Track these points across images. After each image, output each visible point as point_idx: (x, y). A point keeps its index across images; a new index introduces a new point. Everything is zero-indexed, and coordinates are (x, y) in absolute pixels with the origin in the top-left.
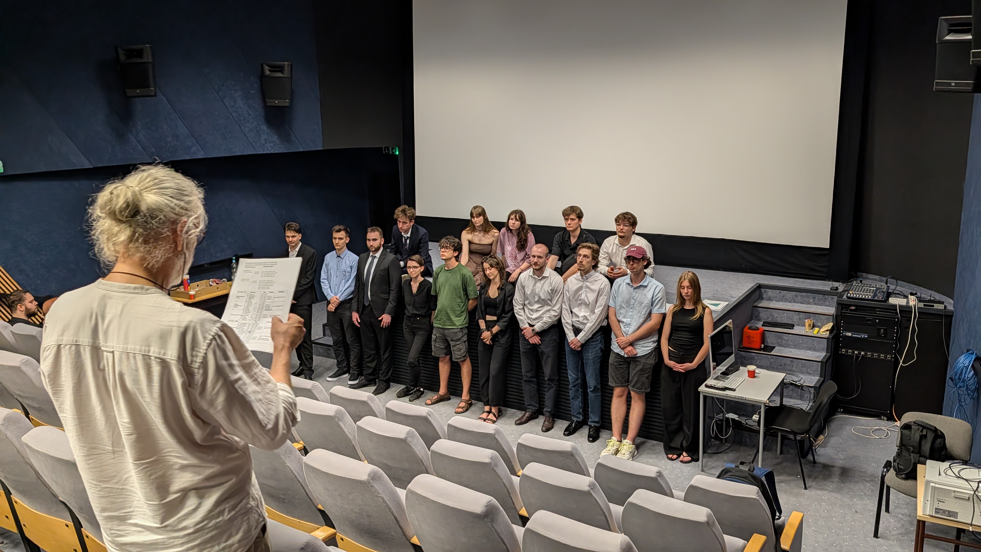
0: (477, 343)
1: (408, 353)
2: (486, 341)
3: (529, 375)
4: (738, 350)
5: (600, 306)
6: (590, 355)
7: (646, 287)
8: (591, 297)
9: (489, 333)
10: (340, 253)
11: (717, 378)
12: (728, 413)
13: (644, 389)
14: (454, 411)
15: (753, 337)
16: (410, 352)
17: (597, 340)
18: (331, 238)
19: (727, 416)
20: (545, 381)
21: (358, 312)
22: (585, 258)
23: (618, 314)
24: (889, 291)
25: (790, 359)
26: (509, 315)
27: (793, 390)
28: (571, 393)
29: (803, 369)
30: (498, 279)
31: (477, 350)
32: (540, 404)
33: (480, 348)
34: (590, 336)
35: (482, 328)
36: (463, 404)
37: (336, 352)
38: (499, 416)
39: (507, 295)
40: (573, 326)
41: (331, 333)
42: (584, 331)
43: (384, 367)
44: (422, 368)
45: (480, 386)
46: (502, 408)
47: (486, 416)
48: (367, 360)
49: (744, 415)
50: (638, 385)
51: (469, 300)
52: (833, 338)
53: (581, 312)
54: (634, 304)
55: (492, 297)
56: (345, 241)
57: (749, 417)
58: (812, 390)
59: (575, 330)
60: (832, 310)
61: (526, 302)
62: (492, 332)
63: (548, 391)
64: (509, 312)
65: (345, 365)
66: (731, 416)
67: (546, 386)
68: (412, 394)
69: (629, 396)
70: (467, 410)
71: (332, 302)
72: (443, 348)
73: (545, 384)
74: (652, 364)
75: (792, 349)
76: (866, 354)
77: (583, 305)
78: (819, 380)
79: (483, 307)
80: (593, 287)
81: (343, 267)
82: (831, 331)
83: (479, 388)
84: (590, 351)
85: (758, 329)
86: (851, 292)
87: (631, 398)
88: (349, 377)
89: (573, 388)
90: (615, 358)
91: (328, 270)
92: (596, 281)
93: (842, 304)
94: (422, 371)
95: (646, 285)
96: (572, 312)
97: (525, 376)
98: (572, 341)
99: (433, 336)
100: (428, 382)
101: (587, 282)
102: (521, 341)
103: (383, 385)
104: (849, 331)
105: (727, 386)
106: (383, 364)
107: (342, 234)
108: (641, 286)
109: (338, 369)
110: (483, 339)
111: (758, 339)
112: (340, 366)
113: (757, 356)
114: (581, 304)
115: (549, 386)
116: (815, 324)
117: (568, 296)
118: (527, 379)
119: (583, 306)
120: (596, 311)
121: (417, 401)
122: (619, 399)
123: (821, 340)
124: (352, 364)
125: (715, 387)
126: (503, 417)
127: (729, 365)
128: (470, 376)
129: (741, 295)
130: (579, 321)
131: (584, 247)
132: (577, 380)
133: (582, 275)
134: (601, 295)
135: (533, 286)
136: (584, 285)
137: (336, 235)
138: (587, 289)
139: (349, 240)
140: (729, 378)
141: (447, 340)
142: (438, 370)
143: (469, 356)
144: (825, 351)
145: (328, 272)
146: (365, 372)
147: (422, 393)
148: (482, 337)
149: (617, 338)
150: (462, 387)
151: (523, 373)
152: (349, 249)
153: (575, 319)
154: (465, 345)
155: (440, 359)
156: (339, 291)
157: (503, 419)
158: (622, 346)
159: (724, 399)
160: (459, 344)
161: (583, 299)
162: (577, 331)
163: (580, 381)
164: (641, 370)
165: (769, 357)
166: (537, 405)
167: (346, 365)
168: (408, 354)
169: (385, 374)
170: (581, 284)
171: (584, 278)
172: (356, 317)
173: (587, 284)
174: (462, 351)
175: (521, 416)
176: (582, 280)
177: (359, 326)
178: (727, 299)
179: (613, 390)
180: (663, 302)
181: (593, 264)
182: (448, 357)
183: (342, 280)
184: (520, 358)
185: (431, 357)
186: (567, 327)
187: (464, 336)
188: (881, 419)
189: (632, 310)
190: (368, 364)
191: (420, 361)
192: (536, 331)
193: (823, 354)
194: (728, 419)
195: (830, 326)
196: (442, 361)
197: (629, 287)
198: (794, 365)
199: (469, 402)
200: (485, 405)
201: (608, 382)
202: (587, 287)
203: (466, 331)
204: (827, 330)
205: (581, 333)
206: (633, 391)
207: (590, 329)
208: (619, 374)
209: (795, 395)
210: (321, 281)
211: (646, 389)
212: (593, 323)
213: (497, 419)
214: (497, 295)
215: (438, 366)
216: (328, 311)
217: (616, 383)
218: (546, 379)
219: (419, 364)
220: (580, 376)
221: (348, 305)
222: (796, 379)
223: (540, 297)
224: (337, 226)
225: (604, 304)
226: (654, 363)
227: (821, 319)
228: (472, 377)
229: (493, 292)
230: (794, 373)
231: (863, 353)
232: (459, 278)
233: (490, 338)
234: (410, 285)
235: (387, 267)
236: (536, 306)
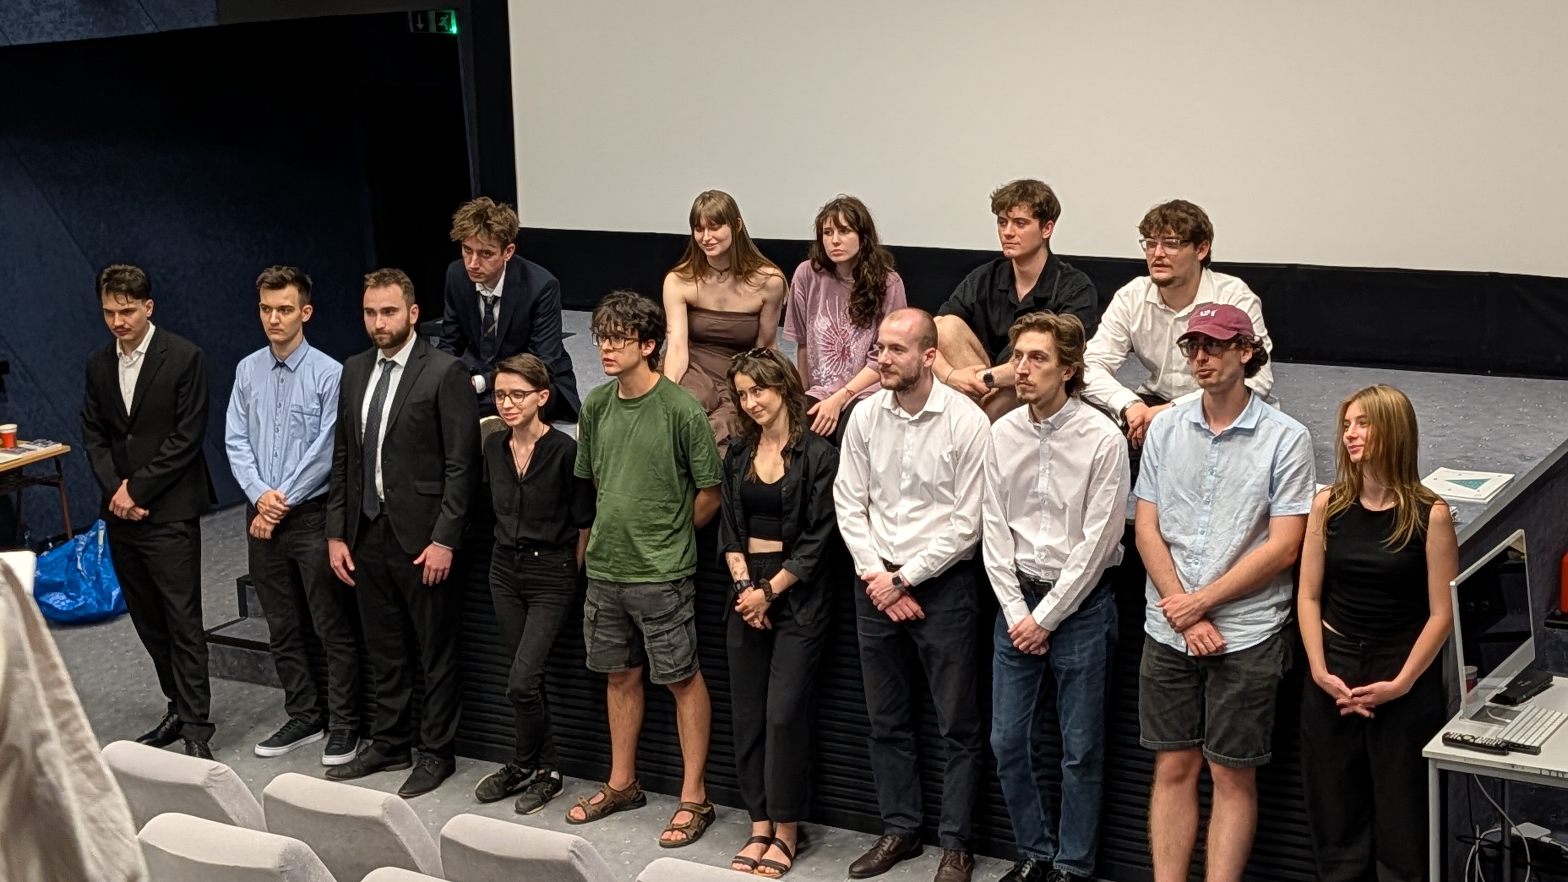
0: (725, 625)
1: (507, 661)
2: (752, 619)
3: (891, 720)
4: (1547, 625)
7: (1250, 432)
9: (760, 593)
10: (284, 354)
11: (1480, 716)
12: (1517, 823)
13: (1250, 754)
14: (657, 840)
16: (513, 658)
17: (1098, 614)
18: (254, 307)
19: (1514, 831)
20: (940, 736)
21: (345, 538)
22: (1035, 363)
23: (1165, 521)
26: (822, 535)
30: (782, 423)
31: (724, 647)
32: (926, 811)
33: (734, 641)
34: (1075, 609)
35: (736, 578)
36: (684, 818)
37: (281, 664)
38: (798, 851)
40: (1020, 576)
41: (264, 605)
42: (1058, 590)
43: (434, 709)
44: (552, 708)
45: (737, 760)
46: (809, 827)
47: (758, 852)
48: (382, 687)
49: (1566, 829)
50: (1234, 742)
51: (697, 491)
53: (1043, 534)
54: (1214, 490)
55: (765, 479)
56: (300, 317)
59: (1027, 588)
61: (875, 495)
62: (769, 592)
63: (950, 768)
64: (819, 524)
65: (310, 705)
66: (1528, 831)
67: (943, 753)
68: (524, 789)
69: (1205, 777)
70: (697, 836)
71: (262, 508)
72: (618, 646)
73: (942, 748)
74: (1274, 676)
77: (1043, 511)
79: (739, 513)
80: (1071, 455)
81: (296, 398)
83: (734, 766)
84: (1076, 650)
87: (1210, 783)
88: (326, 742)
90: (1159, 659)
91: (247, 410)
94: (554, 718)
95: (1252, 426)
96: (1012, 533)
97: (877, 722)
98: (1017, 624)
99: (587, 608)
100: (573, 751)
101: (1053, 438)
102: (860, 617)
103: (432, 766)
105: (1514, 740)
106: (432, 699)
107: (289, 295)
108: (1235, 430)
109: (289, 718)
110: (741, 614)
112: (294, 709)
114: (1036, 508)
115: (954, 755)
118: (885, 733)
121: (540, 813)
122: (1173, 789)
124: (333, 702)
125: (1473, 744)
126: (812, 854)
127: (1516, 673)
128: (707, 731)
129: (1551, 450)
131: (1031, 327)
132: (1020, 744)
133: (1034, 421)
134: (1100, 480)
135: (895, 444)
137: (270, 298)
138: (1053, 463)
139: (310, 312)
140: (1519, 712)
141: (630, 620)
142: (606, 712)
143: (702, 667)
145: (247, 416)
146: (374, 726)
147: (557, 786)
148: (737, 608)
149: (1162, 597)
150: (682, 766)
151: (871, 717)
152: (313, 343)
153: (1023, 554)
154: (688, 633)
155: (611, 680)
156: (286, 474)
157: (812, 859)
158: (1178, 623)
159: (1503, 780)
160: (668, 632)
161: (1042, 493)
162: (1032, 592)
164: (1242, 696)
166: (918, 815)
167: (316, 704)
168: (510, 667)
169: (435, 732)
170: (1034, 445)
171: (1042, 426)
172: (339, 556)
173: (1054, 444)
174: (679, 653)
175: (866, 849)
176: (1037, 434)
177: (352, 582)
178: (1508, 463)
179: (1153, 761)
180: (1307, 478)
181: (1066, 379)
182: (636, 673)
183: (294, 438)
184: (859, 667)
185: (581, 672)
186: (1000, 583)
187: (682, 605)
189: (1207, 508)
190: (383, 701)
191: (548, 688)
192: (906, 584)
194: (1517, 841)
196: (616, 686)
197: (1198, 436)
199: (705, 811)
200: (755, 819)
201: (1138, 735)
203: (689, 590)
205: (1049, 596)
206: (1216, 761)
207: (1072, 588)
208: (1171, 709)
210: (228, 442)
211: (1259, 754)
212: (1080, 570)
213: (792, 859)
214: (780, 473)
215: (605, 702)
216: (252, 539)
217: (1163, 738)
218: (944, 732)
219: (544, 697)
221: (316, 516)
223: (916, 477)
224: (273, 270)
226: (1280, 674)
228: (713, 731)
229: (769, 465)
232: (664, 423)
233: (763, 609)
234: (508, 450)
235: (431, 394)
236: (906, 505)
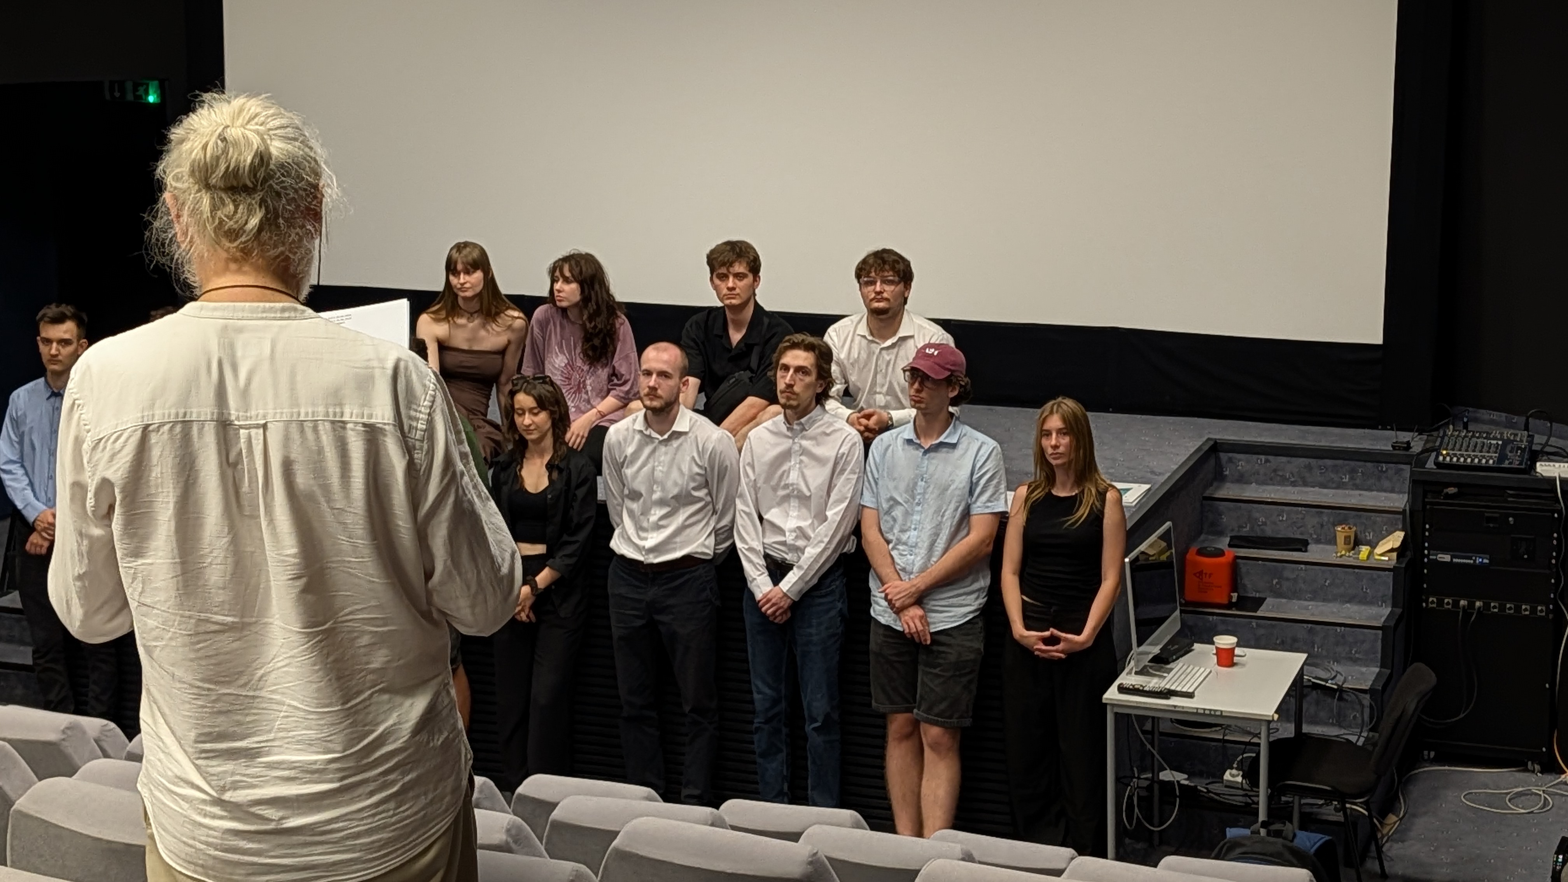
2: (521, 611)
3: (638, 700)
5: (839, 501)
6: (813, 631)
7: (954, 446)
8: (817, 477)
9: (526, 588)
10: (59, 384)
12: (1163, 770)
13: (956, 716)
15: (1210, 575)
17: (832, 592)
19: (1160, 776)
20: (684, 714)
22: (800, 376)
23: (885, 522)
24: (1534, 448)
25: (1305, 625)
26: (582, 536)
27: (1319, 702)
28: (759, 742)
29: (1339, 649)
34: (815, 580)
39: (574, 482)
40: (767, 557)
42: (800, 567)
49: (1201, 774)
50: (943, 706)
52: (1406, 568)
53: (790, 520)
54: (924, 493)
55: (531, 489)
56: (77, 349)
57: (1214, 776)
58: (1366, 700)
59: (772, 567)
60: (1399, 501)
62: (535, 588)
63: (691, 742)
64: (580, 527)
66: (1173, 778)
71: (40, 526)
74: (978, 650)
75: (1306, 603)
76: (1487, 606)
77: (792, 500)
78: (1379, 673)
80: (819, 451)
82: (1401, 551)
84: (814, 622)
85: (1220, 553)
86: (1444, 452)
89: (766, 727)
90: (881, 637)
92: (828, 435)
93: (1425, 483)
95: (955, 441)
96: (761, 518)
97: (627, 703)
98: (765, 596)
101: (804, 438)
104: (1445, 551)
105: (1172, 688)
107: (69, 329)
108: (942, 445)
111: (1223, 578)
113: (1223, 622)
114: (786, 498)
115: (694, 730)
116: (1361, 536)
117: (752, 477)
118: (634, 712)
119: (794, 503)
120: (829, 513)
122: (904, 744)
123: (1379, 576)
125: (1141, 691)
128: (468, 720)
129: (1175, 467)
130: (784, 543)
131: (795, 346)
132: (775, 702)
133: (788, 420)
134: (843, 471)
136: (796, 447)
137: (49, 332)
138: (803, 458)
140: (1172, 669)
144: (1390, 602)
149: (883, 584)
151: (622, 697)
153: (771, 539)
158: (898, 604)
161: (792, 484)
162: (778, 569)
163: (783, 705)
164: (954, 666)
165: (1254, 623)
170: (786, 444)
171: (795, 427)
173: (805, 443)
176: (789, 434)
180: (999, 483)
181: (819, 390)
186: (750, 561)
188: (1527, 770)
189: (919, 508)
193: (1386, 611)
194: (1165, 783)
195: (1396, 539)
197: (910, 449)
198: (1317, 640)
202: (804, 452)
204: (1392, 550)
205: (790, 574)
206: (925, 721)
207: (816, 560)
208: (898, 678)
209: (1324, 714)
211: (961, 717)
212: (823, 545)
214: (545, 484)
216: (26, 556)
217: (890, 702)
218: (687, 709)
220: (783, 692)
222: (1325, 676)
223: (667, 489)
224: (53, 306)
225: (849, 495)
227: (1375, 523)
229: (534, 477)
230: (1318, 661)
231: (1478, 604)
233: (529, 603)
236: (656, 514)
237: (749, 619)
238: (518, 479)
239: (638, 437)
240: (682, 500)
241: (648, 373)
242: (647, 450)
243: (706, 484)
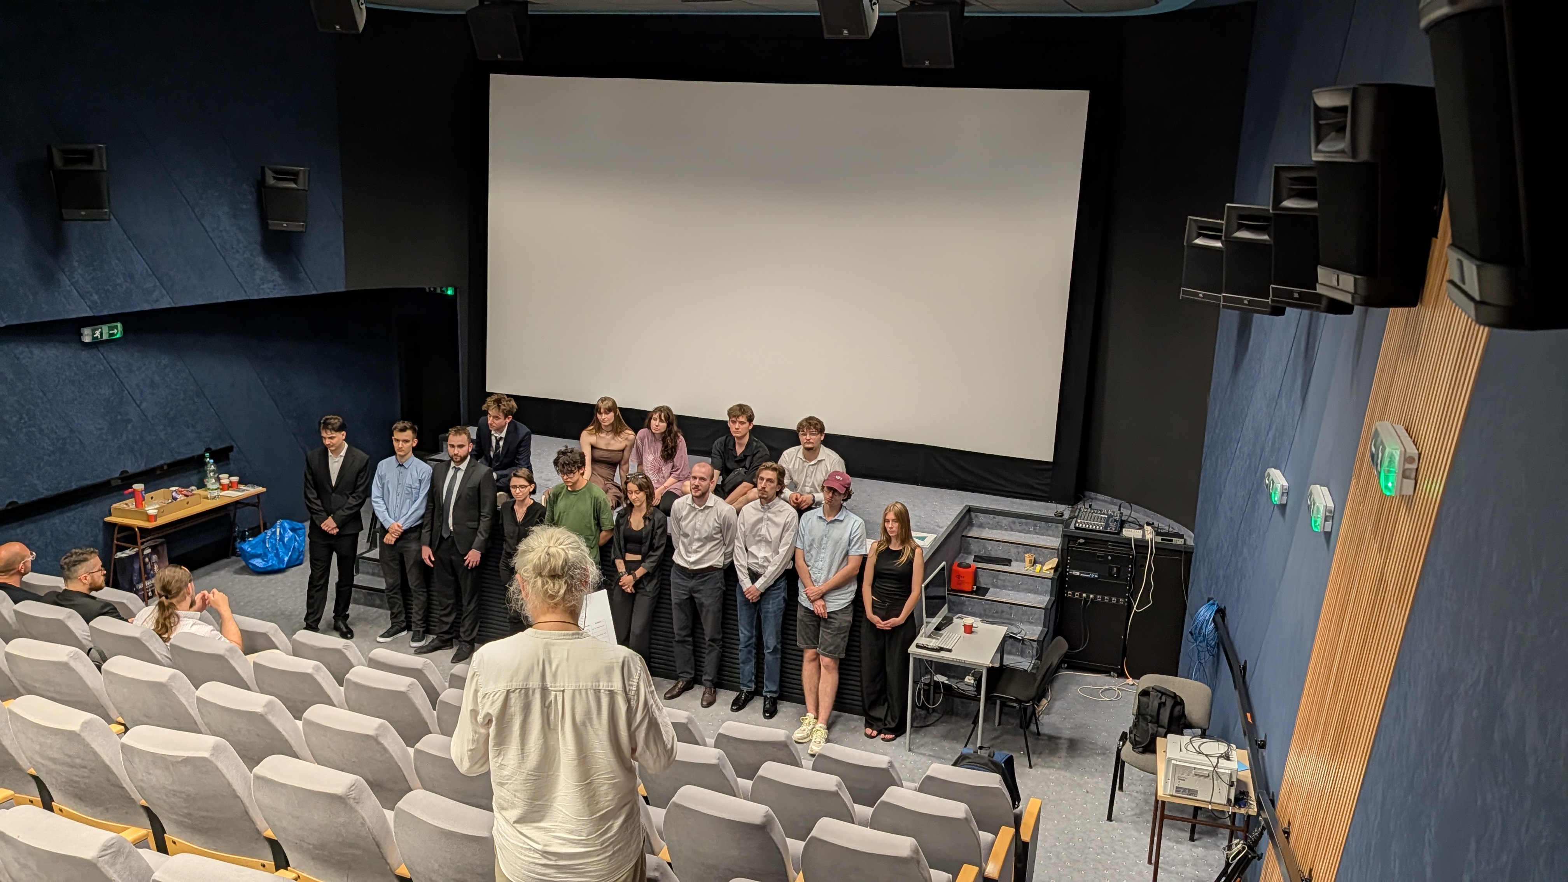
2: (627, 589)
3: (683, 632)
4: (952, 598)
5: (785, 545)
6: (770, 606)
8: (775, 532)
9: (631, 577)
10: (403, 460)
11: (929, 636)
12: (936, 675)
13: (838, 653)
15: (964, 577)
19: (935, 678)
20: (705, 641)
21: (431, 546)
22: (769, 483)
23: (807, 555)
24: (1123, 518)
25: (1008, 605)
26: (659, 553)
27: (1012, 645)
28: (741, 656)
29: (1027, 618)
30: (644, 506)
33: (617, 598)
34: (772, 583)
35: (620, 571)
37: (390, 600)
39: (656, 526)
40: (749, 569)
42: (765, 576)
43: (467, 622)
48: (443, 613)
49: (954, 677)
50: (831, 648)
51: (602, 532)
52: (1058, 579)
53: (761, 552)
54: (827, 544)
55: (635, 529)
56: (412, 445)
57: (960, 679)
58: (1035, 645)
59: (751, 575)
60: (1056, 543)
62: (635, 577)
63: (709, 653)
64: (659, 548)
65: (402, 618)
66: (940, 678)
67: (706, 647)
71: (390, 530)
73: (705, 645)
75: (1010, 592)
76: (1095, 598)
77: (762, 542)
78: (1042, 632)
79: (623, 543)
80: (776, 520)
81: (408, 480)
82: (1056, 569)
84: (771, 602)
85: (968, 566)
86: (1079, 521)
88: (411, 636)
89: (745, 649)
90: (803, 613)
91: (383, 485)
92: (781, 512)
93: (1069, 536)
95: (842, 519)
96: (747, 550)
97: (678, 634)
98: (748, 589)
101: (769, 512)
104: (1077, 569)
105: (941, 646)
106: (467, 619)
107: (408, 434)
108: (837, 520)
109: (392, 624)
110: (622, 586)
111: (970, 579)
112: (395, 620)
113: (969, 601)
114: (760, 541)
115: (711, 648)
116: (1037, 560)
117: (743, 530)
118: (681, 639)
119: (763, 544)
120: (780, 550)
122: (811, 663)
123: (1044, 581)
124: (415, 617)
125: (926, 648)
127: (942, 618)
129: (949, 523)
130: (757, 564)
131: (767, 468)
132: (750, 638)
133: (762, 504)
134: (788, 530)
136: (765, 517)
137: (398, 435)
138: (768, 522)
139: (416, 442)
140: (942, 635)
144: (1049, 594)
145: (382, 488)
146: (437, 630)
148: (622, 582)
149: (805, 587)
151: (675, 630)
153: (752, 561)
156: (402, 515)
158: (812, 598)
161: (763, 535)
162: (754, 576)
163: (754, 640)
164: (837, 629)
165: (983, 602)
166: (693, 672)
169: (468, 632)
170: (761, 515)
171: (765, 507)
172: (427, 554)
173: (770, 515)
176: (762, 510)
177: (432, 565)
178: (936, 530)
179: (802, 653)
181: (778, 490)
183: (407, 498)
186: (741, 571)
188: (1110, 676)
189: (824, 551)
190: (443, 619)
193: (1047, 598)
194: (936, 682)
195: (1054, 562)
197: (821, 522)
198: (1013, 612)
202: (769, 519)
204: (1051, 569)
205: (760, 579)
206: (823, 655)
207: (773, 573)
208: (808, 633)
209: (1014, 650)
211: (841, 653)
212: (777, 566)
214: (643, 525)
216: (383, 543)
218: (707, 638)
220: (754, 633)
221: (417, 534)
222: (1015, 630)
224: (400, 423)
225: (790, 542)
227: (1044, 553)
229: (637, 522)
230: (1014, 622)
231: (1092, 596)
232: (589, 502)
233: (632, 584)
234: (513, 509)
235: (477, 483)
236: (696, 545)
237: (739, 598)
238: (628, 522)
239: (688, 507)
240: (709, 539)
241: (695, 478)
242: (693, 514)
243: (721, 532)
